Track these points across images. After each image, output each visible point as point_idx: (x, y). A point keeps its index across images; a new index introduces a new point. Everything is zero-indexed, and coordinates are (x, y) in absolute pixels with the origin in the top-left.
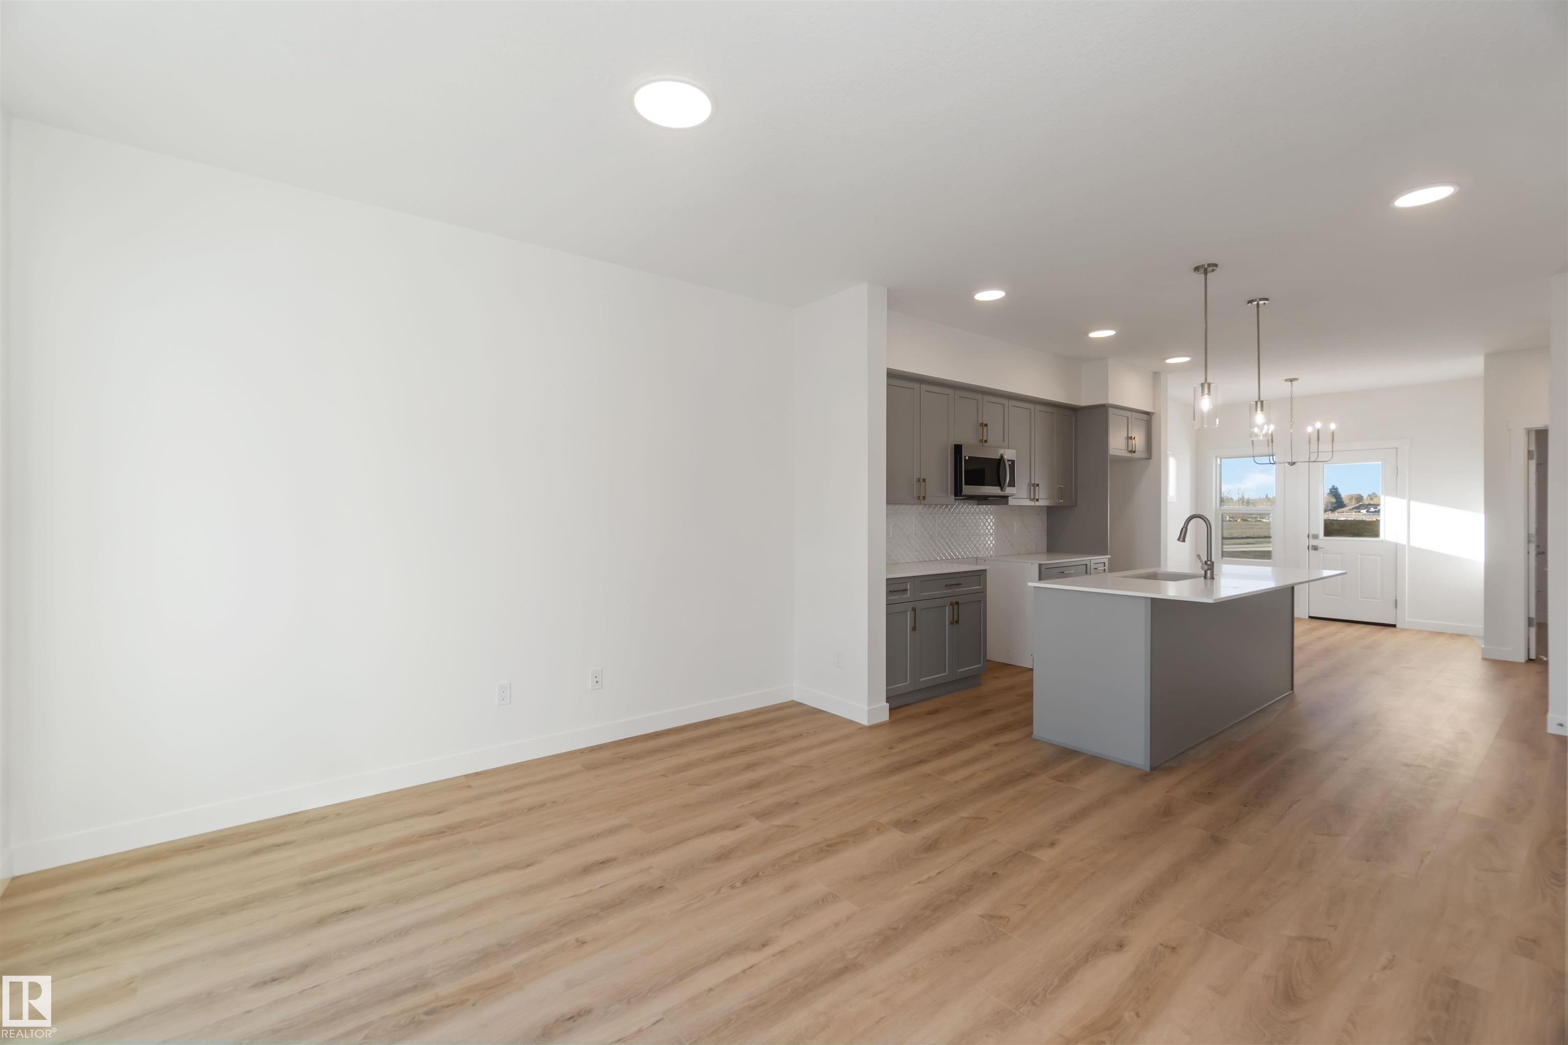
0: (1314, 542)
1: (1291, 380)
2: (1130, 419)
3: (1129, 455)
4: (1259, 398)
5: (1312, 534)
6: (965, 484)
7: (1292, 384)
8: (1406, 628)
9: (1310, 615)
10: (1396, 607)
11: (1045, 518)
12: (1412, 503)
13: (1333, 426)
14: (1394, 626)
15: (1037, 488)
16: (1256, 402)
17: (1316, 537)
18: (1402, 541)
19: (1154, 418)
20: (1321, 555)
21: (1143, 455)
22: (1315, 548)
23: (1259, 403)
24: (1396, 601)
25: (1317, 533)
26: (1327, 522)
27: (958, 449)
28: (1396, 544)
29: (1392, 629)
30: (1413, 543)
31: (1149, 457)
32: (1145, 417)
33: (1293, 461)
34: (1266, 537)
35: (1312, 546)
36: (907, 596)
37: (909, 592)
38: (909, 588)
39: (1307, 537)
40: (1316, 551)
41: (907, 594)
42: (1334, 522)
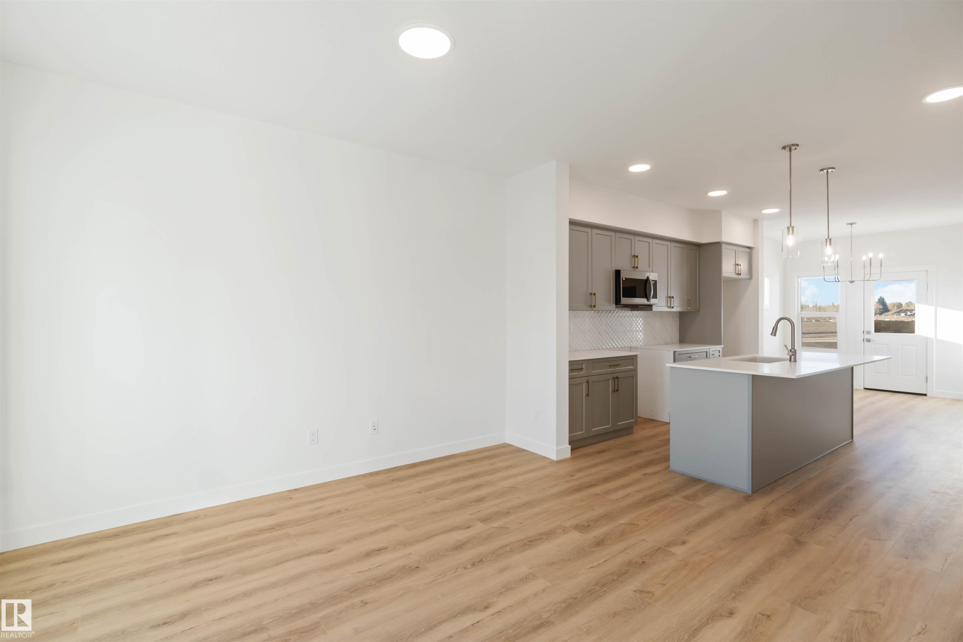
0: (867, 336)
1: (851, 224)
2: (737, 251)
3: (737, 276)
4: (828, 237)
5: (866, 331)
6: (623, 297)
7: (852, 227)
8: (934, 396)
9: (865, 387)
10: (927, 382)
11: (678, 320)
12: (938, 309)
13: (881, 256)
14: (925, 395)
15: (672, 299)
16: (826, 240)
17: (869, 333)
18: (931, 335)
19: (754, 251)
20: (873, 345)
21: (746, 277)
22: (869, 341)
23: (828, 240)
24: (927, 377)
25: (870, 330)
26: (876, 322)
27: (618, 273)
28: (928, 338)
29: (924, 397)
30: (939, 337)
31: (751, 278)
32: (748, 250)
33: (852, 280)
34: (832, 333)
35: (866, 339)
36: (583, 373)
37: (584, 370)
38: (584, 367)
39: (863, 332)
40: (869, 343)
41: (583, 372)
42: (881, 322)
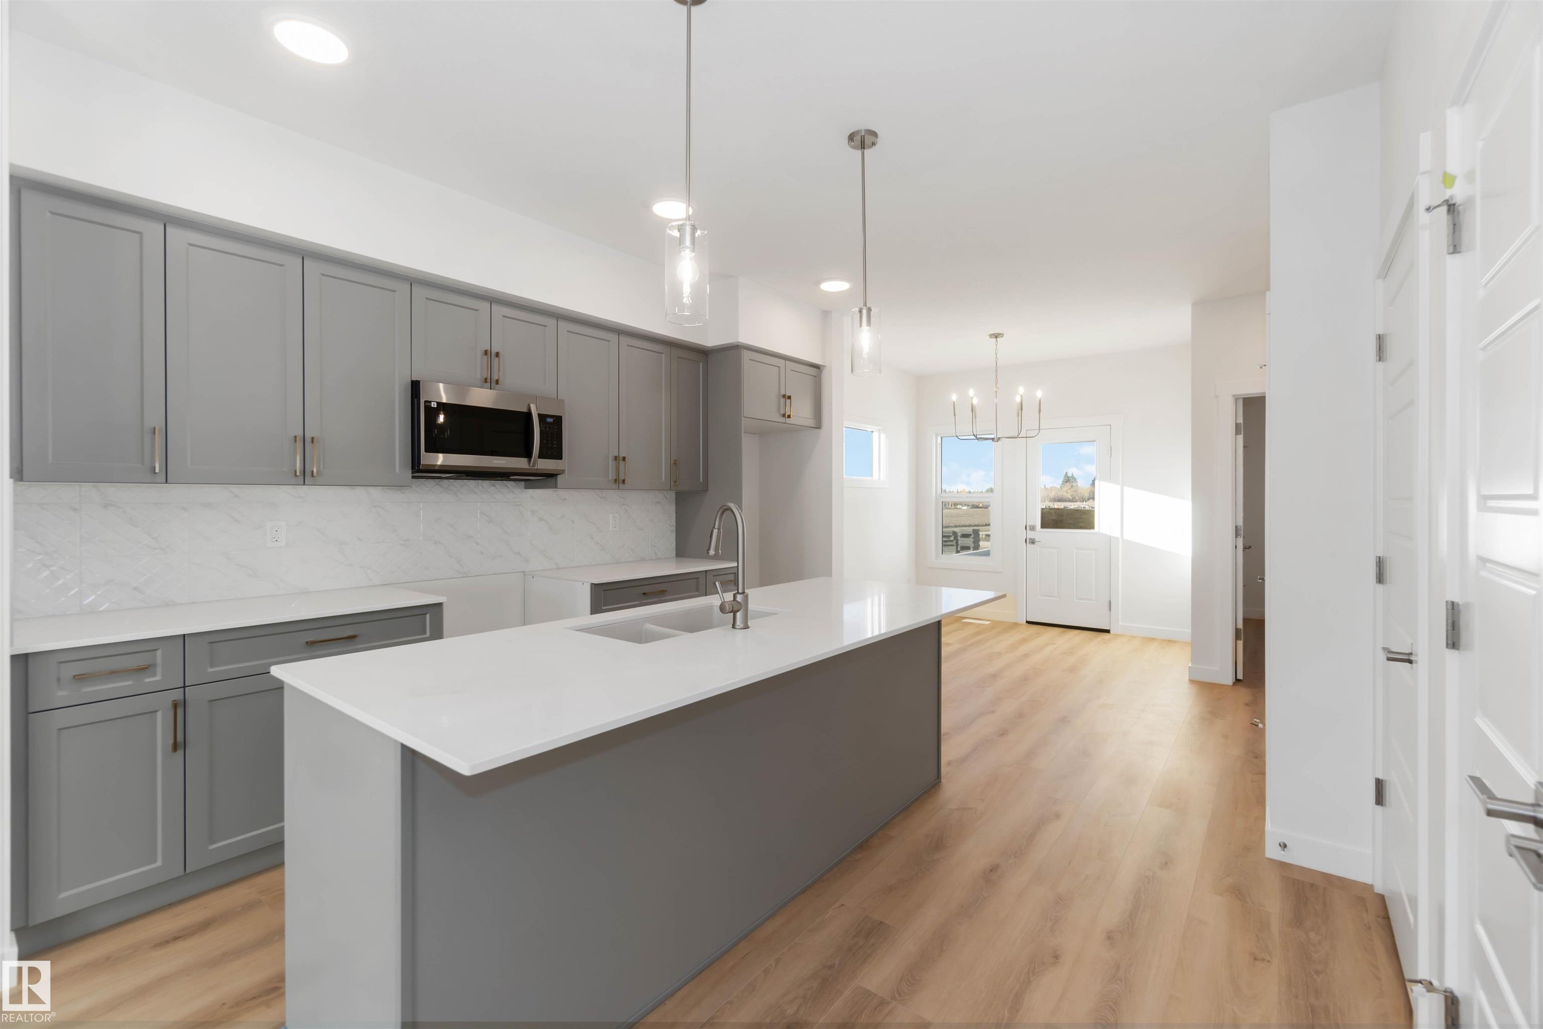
0: (1031, 535)
1: (996, 336)
2: (782, 371)
3: (782, 420)
4: (865, 304)
5: (1030, 526)
6: (426, 451)
7: (997, 341)
8: (1120, 634)
9: (1028, 620)
10: (1110, 610)
11: (672, 509)
12: (1125, 488)
13: (1039, 394)
14: (1108, 631)
15: (622, 463)
16: (860, 311)
17: (1033, 528)
18: (1116, 533)
19: (825, 374)
20: (1039, 549)
21: (811, 422)
22: (1033, 542)
23: (864, 311)
24: (1110, 602)
25: (1034, 524)
26: (1044, 511)
27: (415, 386)
28: (1110, 537)
29: (1106, 635)
30: (1126, 537)
31: (819, 426)
32: (812, 371)
33: (998, 437)
34: (986, 525)
35: (1030, 539)
36: (154, 679)
37: (159, 670)
38: (159, 660)
39: (1025, 527)
40: (1033, 545)
41: (154, 675)
42: (1052, 511)
